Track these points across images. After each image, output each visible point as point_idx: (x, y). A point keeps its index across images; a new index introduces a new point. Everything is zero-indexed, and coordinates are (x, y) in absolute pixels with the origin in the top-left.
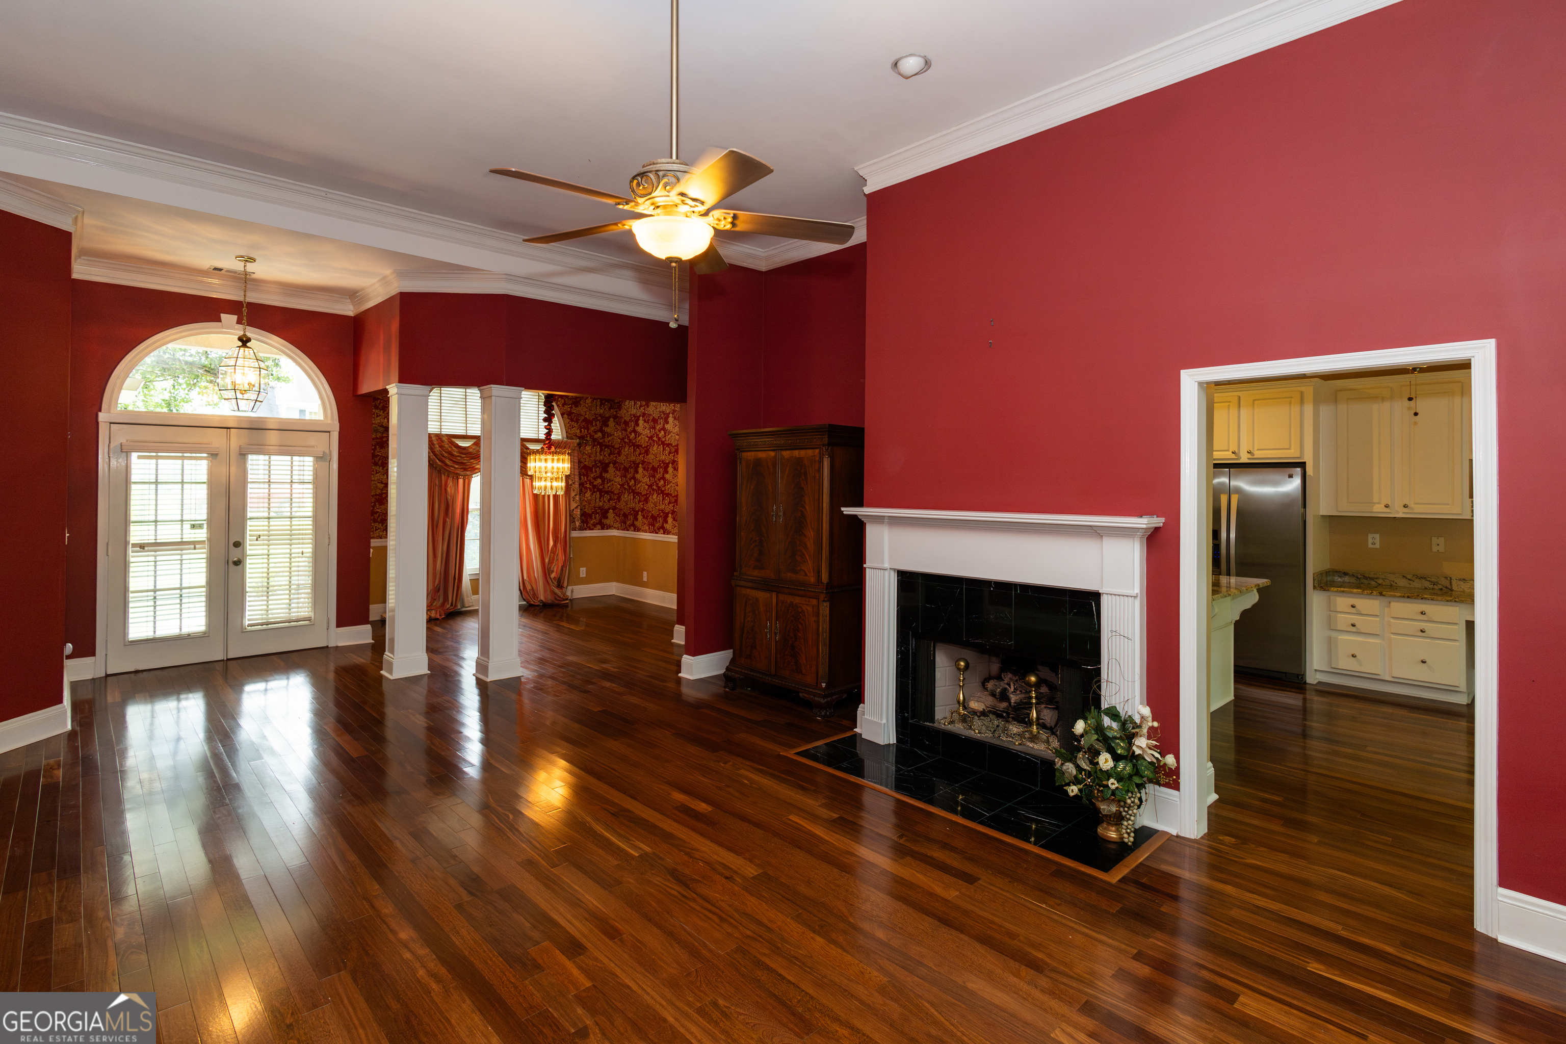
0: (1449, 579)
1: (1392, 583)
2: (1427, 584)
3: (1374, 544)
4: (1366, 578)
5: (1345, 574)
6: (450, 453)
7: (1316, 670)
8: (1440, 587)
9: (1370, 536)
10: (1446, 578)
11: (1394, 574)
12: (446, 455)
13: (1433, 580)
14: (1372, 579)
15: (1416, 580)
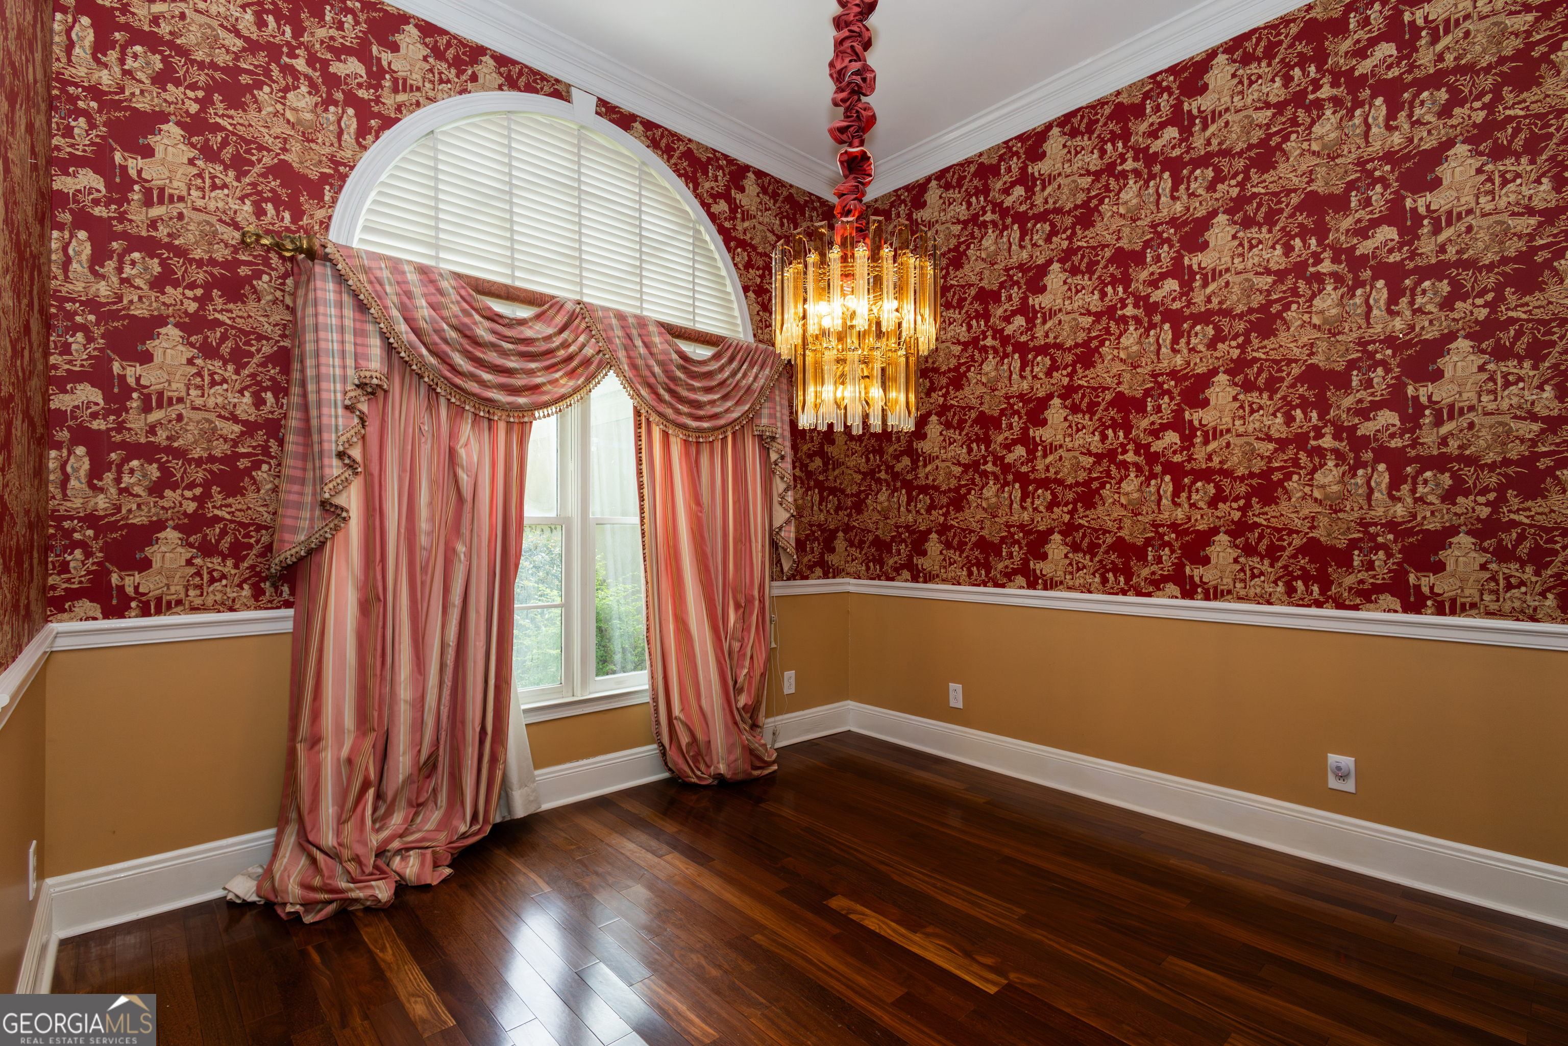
6: (463, 331)
12: (452, 334)
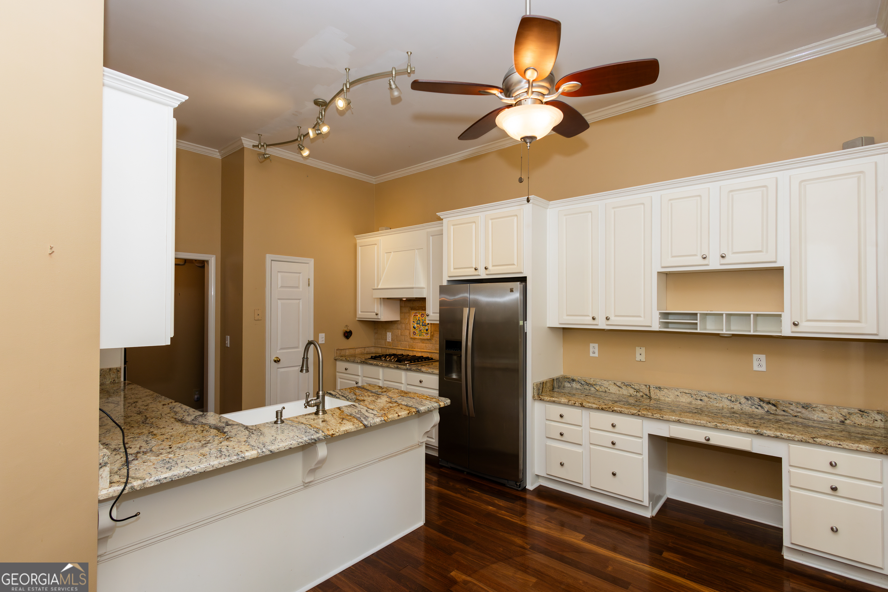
0: (648, 387)
1: (606, 390)
2: (632, 391)
3: (594, 353)
4: (588, 384)
5: (573, 380)
7: (535, 475)
8: (641, 394)
9: (592, 345)
10: (646, 386)
11: (608, 381)
13: (636, 387)
14: (592, 385)
15: (624, 387)
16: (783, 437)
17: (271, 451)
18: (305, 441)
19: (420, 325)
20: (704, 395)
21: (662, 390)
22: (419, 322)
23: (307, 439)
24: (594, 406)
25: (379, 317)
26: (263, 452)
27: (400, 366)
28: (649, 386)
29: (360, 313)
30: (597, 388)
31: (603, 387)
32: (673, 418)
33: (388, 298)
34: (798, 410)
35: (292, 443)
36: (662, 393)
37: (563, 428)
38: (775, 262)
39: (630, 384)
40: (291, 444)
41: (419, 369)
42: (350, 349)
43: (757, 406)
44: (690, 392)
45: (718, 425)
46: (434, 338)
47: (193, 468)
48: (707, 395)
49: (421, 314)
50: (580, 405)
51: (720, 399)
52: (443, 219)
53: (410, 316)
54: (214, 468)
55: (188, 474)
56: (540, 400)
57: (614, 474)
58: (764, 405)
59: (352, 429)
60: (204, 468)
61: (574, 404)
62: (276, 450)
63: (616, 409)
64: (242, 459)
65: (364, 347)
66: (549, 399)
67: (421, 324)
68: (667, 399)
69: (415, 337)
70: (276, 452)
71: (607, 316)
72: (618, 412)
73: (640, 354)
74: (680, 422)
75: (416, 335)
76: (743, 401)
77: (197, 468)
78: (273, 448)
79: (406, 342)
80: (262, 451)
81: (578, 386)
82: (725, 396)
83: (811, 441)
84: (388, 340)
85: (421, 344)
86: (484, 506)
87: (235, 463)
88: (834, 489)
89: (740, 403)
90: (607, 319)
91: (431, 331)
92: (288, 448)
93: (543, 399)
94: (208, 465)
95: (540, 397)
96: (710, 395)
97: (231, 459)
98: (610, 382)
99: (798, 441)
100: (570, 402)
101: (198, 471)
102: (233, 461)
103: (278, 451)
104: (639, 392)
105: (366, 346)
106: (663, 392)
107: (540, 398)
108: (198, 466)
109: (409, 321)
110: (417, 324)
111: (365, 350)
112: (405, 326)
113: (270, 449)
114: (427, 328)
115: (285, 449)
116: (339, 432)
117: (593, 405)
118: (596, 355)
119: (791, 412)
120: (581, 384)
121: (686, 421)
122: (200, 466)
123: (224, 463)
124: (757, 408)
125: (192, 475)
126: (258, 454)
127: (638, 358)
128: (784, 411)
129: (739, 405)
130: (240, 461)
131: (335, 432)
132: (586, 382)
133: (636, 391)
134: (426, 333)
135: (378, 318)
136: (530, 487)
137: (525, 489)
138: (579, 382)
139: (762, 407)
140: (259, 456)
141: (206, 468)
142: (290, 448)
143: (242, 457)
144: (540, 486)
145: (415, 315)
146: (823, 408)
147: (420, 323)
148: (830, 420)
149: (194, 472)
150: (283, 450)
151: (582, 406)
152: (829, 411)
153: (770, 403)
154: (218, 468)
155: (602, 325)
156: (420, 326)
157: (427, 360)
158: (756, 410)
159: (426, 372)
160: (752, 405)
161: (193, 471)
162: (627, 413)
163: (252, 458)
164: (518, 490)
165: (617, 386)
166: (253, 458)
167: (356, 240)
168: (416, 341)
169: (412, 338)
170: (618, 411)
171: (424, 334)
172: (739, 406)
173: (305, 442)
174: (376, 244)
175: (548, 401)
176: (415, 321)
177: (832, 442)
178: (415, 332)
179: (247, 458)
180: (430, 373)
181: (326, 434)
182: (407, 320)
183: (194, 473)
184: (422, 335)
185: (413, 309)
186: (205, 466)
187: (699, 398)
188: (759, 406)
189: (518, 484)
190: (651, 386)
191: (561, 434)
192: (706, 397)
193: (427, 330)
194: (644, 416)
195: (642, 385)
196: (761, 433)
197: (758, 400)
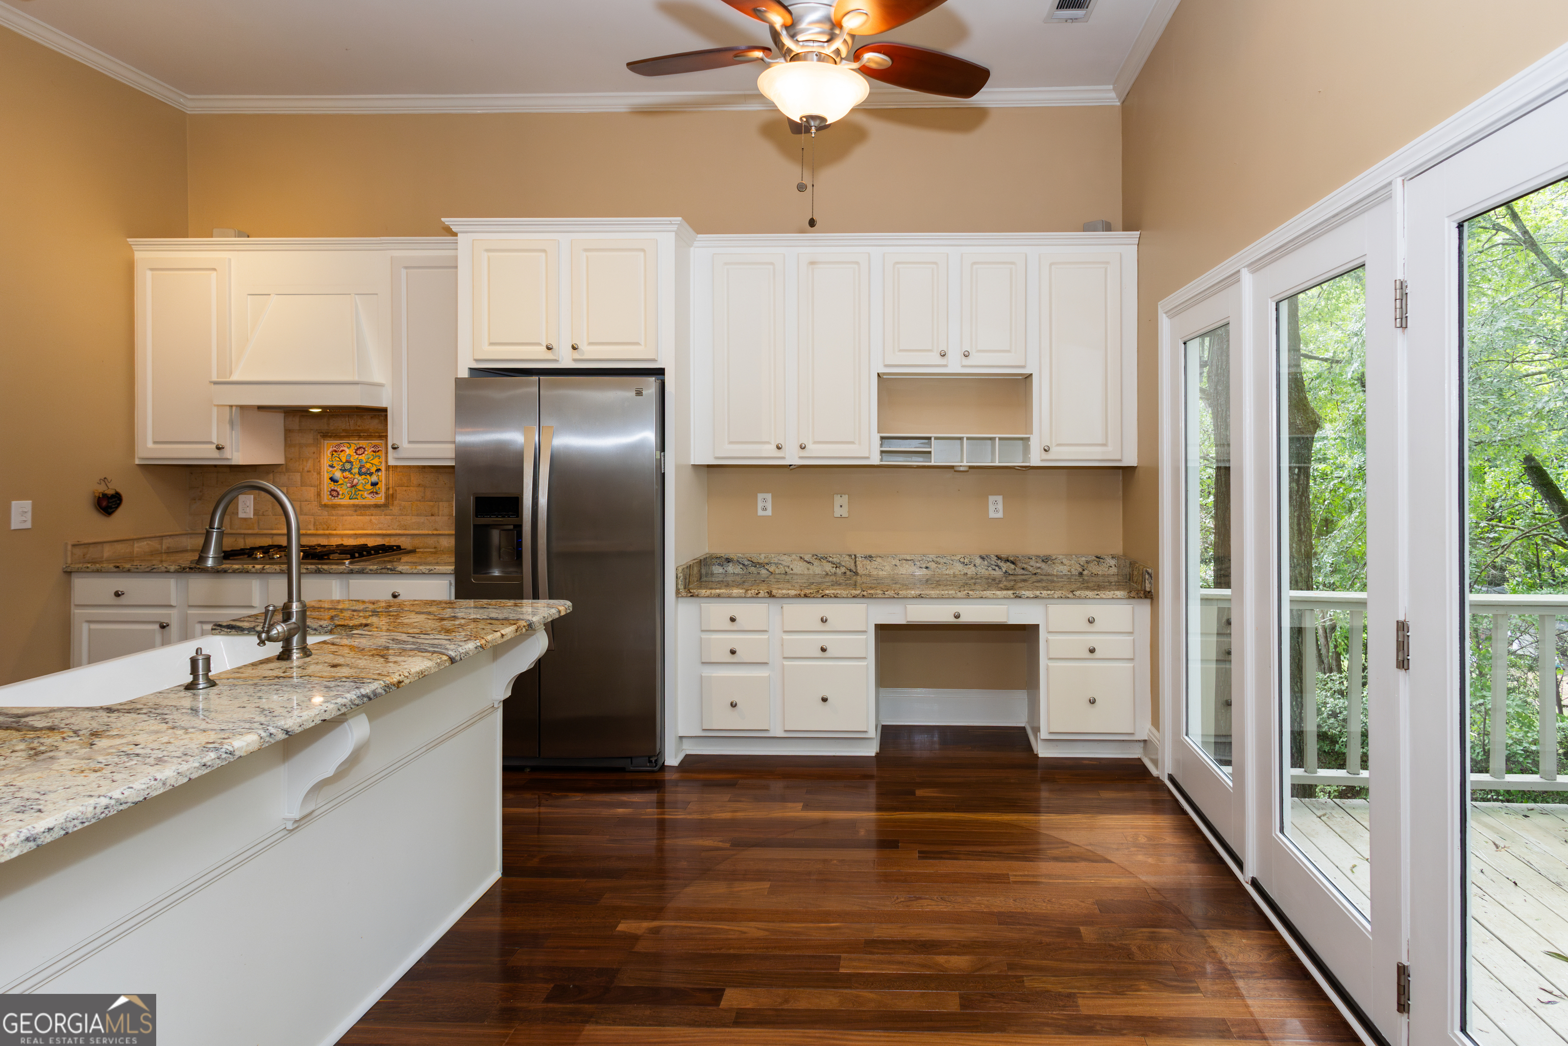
0: (853, 557)
1: (787, 570)
2: (828, 567)
3: (765, 509)
4: (755, 564)
5: (728, 560)
7: (681, 737)
8: (843, 570)
9: (760, 496)
10: (850, 556)
11: (789, 555)
13: (835, 560)
14: (762, 565)
15: (816, 563)
16: (1043, 595)
17: (287, 732)
18: (351, 701)
19: (351, 473)
20: (931, 560)
21: (874, 559)
22: (348, 466)
23: (355, 697)
24: (793, 592)
25: (227, 453)
26: (271, 734)
27: (325, 567)
28: (855, 555)
29: (150, 445)
30: (771, 569)
31: (781, 566)
32: (913, 592)
33: (260, 408)
34: (1038, 565)
35: (326, 709)
36: (875, 564)
37: (734, 640)
38: (1023, 367)
39: (826, 556)
40: (325, 711)
41: (388, 569)
42: (115, 544)
43: (994, 567)
44: (913, 557)
45: (971, 593)
46: (396, 503)
47: (116, 794)
48: (935, 559)
49: (353, 447)
50: (766, 594)
51: (951, 562)
52: (459, 234)
53: (319, 454)
54: (168, 788)
55: (106, 811)
56: (691, 596)
57: (824, 700)
58: (1002, 564)
59: (430, 668)
60: (144, 790)
61: (757, 594)
62: (297, 728)
63: (827, 592)
64: (228, 757)
65: (162, 534)
66: (709, 592)
67: (355, 470)
68: (881, 573)
69: (337, 501)
70: (298, 732)
71: (800, 443)
72: (831, 597)
73: (841, 506)
74: (922, 597)
75: (340, 497)
76: (978, 561)
77: (127, 793)
78: (291, 724)
79: (306, 515)
80: (269, 734)
81: (738, 570)
82: (956, 559)
83: (1070, 595)
84: (241, 515)
85: (355, 518)
86: (606, 812)
87: (213, 769)
88: (1092, 651)
89: (975, 565)
90: (803, 447)
91: (386, 485)
92: (320, 722)
93: (696, 593)
94: (153, 782)
95: (692, 591)
96: (938, 559)
97: (204, 760)
98: (794, 556)
99: (1058, 598)
100: (749, 592)
101: (129, 801)
102: (209, 764)
103: (300, 729)
104: (839, 567)
105: (165, 534)
106: (876, 562)
107: (691, 593)
108: (127, 787)
109: (314, 465)
110: (343, 470)
111: (161, 544)
112: (301, 476)
113: (286, 727)
114: (374, 478)
115: (313, 724)
116: (411, 676)
117: (789, 592)
118: (769, 512)
119: (1031, 569)
120: (744, 565)
121: (930, 594)
122: (132, 788)
123: (188, 773)
124: (994, 570)
125: (115, 812)
126: (262, 740)
127: (838, 512)
128: (1023, 569)
129: (974, 568)
130: (224, 763)
131: (402, 676)
132: (752, 561)
133: (835, 566)
134: (372, 492)
135: (224, 456)
136: (672, 759)
137: (663, 767)
138: (740, 563)
139: (1000, 568)
140: (263, 747)
141: (149, 790)
142: (325, 720)
143: (227, 751)
144: (687, 756)
145: (336, 451)
146: (1063, 559)
147: (351, 469)
148: (1069, 573)
149: (121, 804)
150: (310, 726)
151: (771, 595)
152: (1068, 562)
153: (1008, 561)
154: (176, 785)
155: (792, 457)
156: (350, 476)
157: (380, 552)
158: (993, 572)
159: (410, 574)
160: (989, 567)
161: (117, 800)
162: (845, 596)
163: (249, 753)
164: (653, 772)
165: (805, 561)
166: (252, 751)
167: (132, 251)
168: (340, 512)
169: (326, 506)
170: (832, 595)
171: (365, 494)
172: (974, 570)
173: (350, 703)
174: (214, 269)
175: (708, 597)
176: (335, 465)
177: (1091, 593)
178: (336, 491)
179: (238, 754)
180: (424, 573)
181: (389, 682)
182: (309, 465)
183: (121, 808)
184: (358, 497)
185: (330, 437)
186: (147, 786)
187: (924, 566)
188: (996, 566)
189: (653, 759)
190: (858, 555)
191: (733, 652)
192: (933, 563)
193: (374, 484)
194: (871, 597)
195: (844, 556)
196: (1019, 595)
197: (996, 558)
